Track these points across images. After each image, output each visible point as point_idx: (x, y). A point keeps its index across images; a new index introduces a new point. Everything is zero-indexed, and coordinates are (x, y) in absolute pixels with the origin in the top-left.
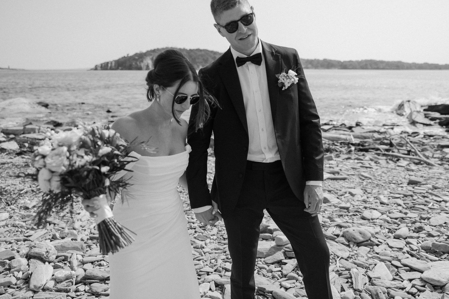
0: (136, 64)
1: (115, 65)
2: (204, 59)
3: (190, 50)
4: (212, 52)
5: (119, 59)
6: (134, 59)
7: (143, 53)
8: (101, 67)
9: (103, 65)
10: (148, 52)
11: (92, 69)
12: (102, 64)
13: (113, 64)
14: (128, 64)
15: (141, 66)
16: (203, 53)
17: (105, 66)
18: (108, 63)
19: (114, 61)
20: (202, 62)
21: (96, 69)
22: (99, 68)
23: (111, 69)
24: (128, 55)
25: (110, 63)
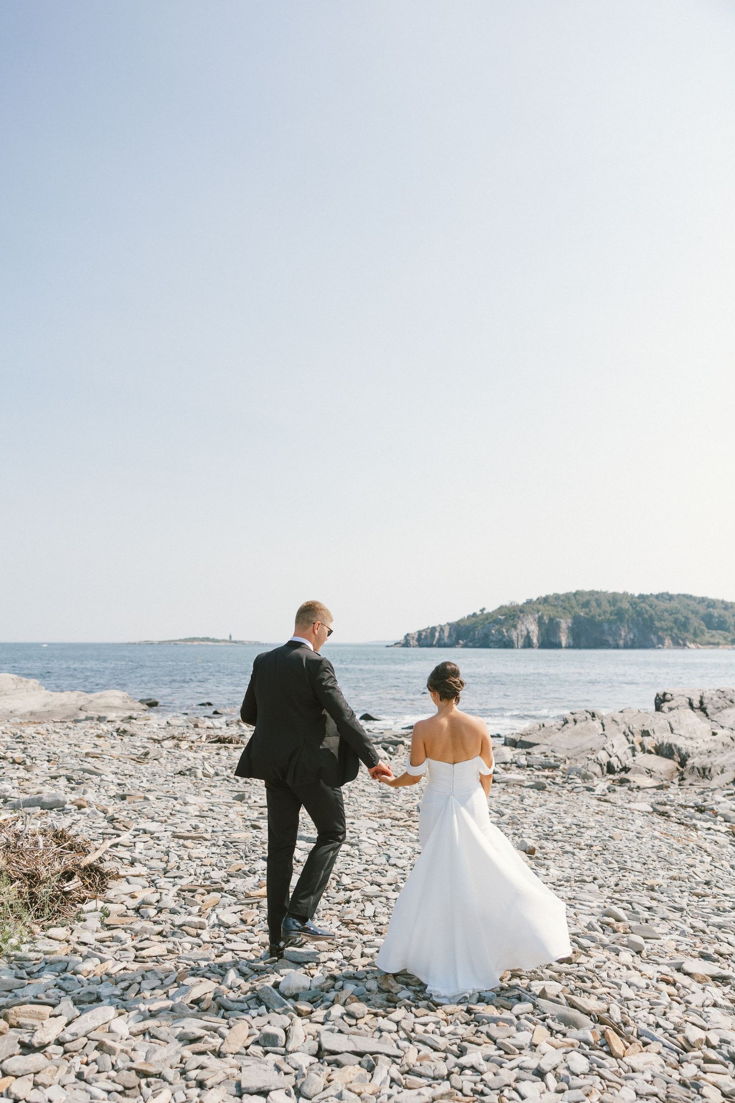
0: (500, 632)
1: (450, 636)
2: (676, 621)
3: (641, 597)
4: (703, 600)
5: (462, 621)
6: (497, 622)
7: (518, 605)
8: (419, 639)
9: (424, 633)
10: (529, 602)
11: (397, 644)
12: (420, 633)
13: (447, 633)
14: (479, 633)
15: (510, 637)
16: (675, 604)
17: (426, 637)
18: (434, 629)
19: (448, 624)
20: (671, 629)
21: (406, 644)
22: (413, 642)
23: (441, 644)
24: (482, 610)
25: (438, 629)
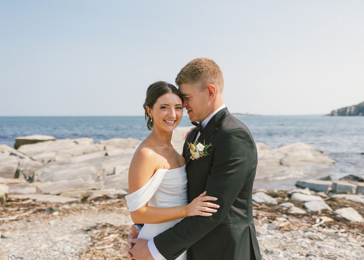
1: (355, 111)
5: (360, 104)
8: (339, 112)
11: (328, 115)
12: (339, 110)
13: (353, 110)
17: (342, 112)
18: (346, 108)
19: (353, 106)
21: (332, 114)
22: (336, 114)
23: (350, 114)
25: (349, 108)
